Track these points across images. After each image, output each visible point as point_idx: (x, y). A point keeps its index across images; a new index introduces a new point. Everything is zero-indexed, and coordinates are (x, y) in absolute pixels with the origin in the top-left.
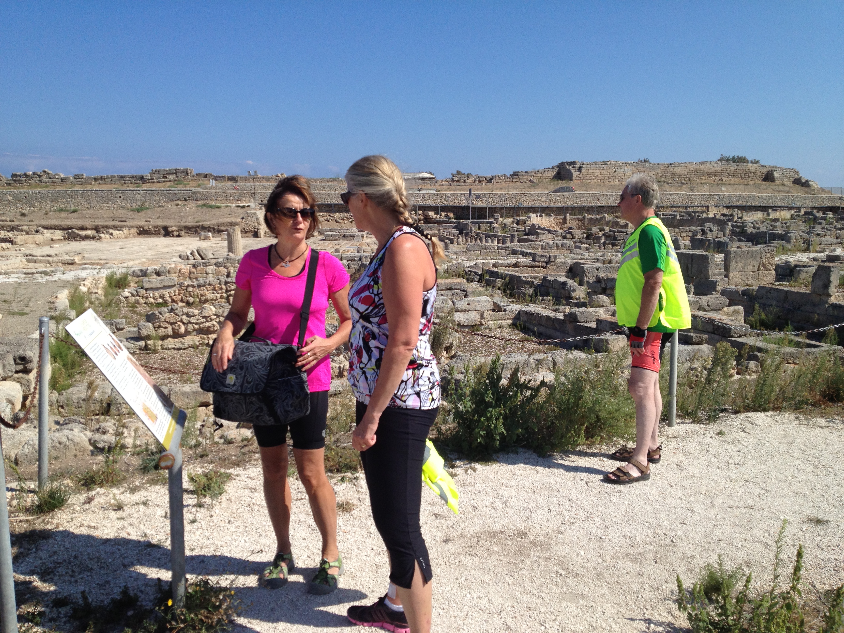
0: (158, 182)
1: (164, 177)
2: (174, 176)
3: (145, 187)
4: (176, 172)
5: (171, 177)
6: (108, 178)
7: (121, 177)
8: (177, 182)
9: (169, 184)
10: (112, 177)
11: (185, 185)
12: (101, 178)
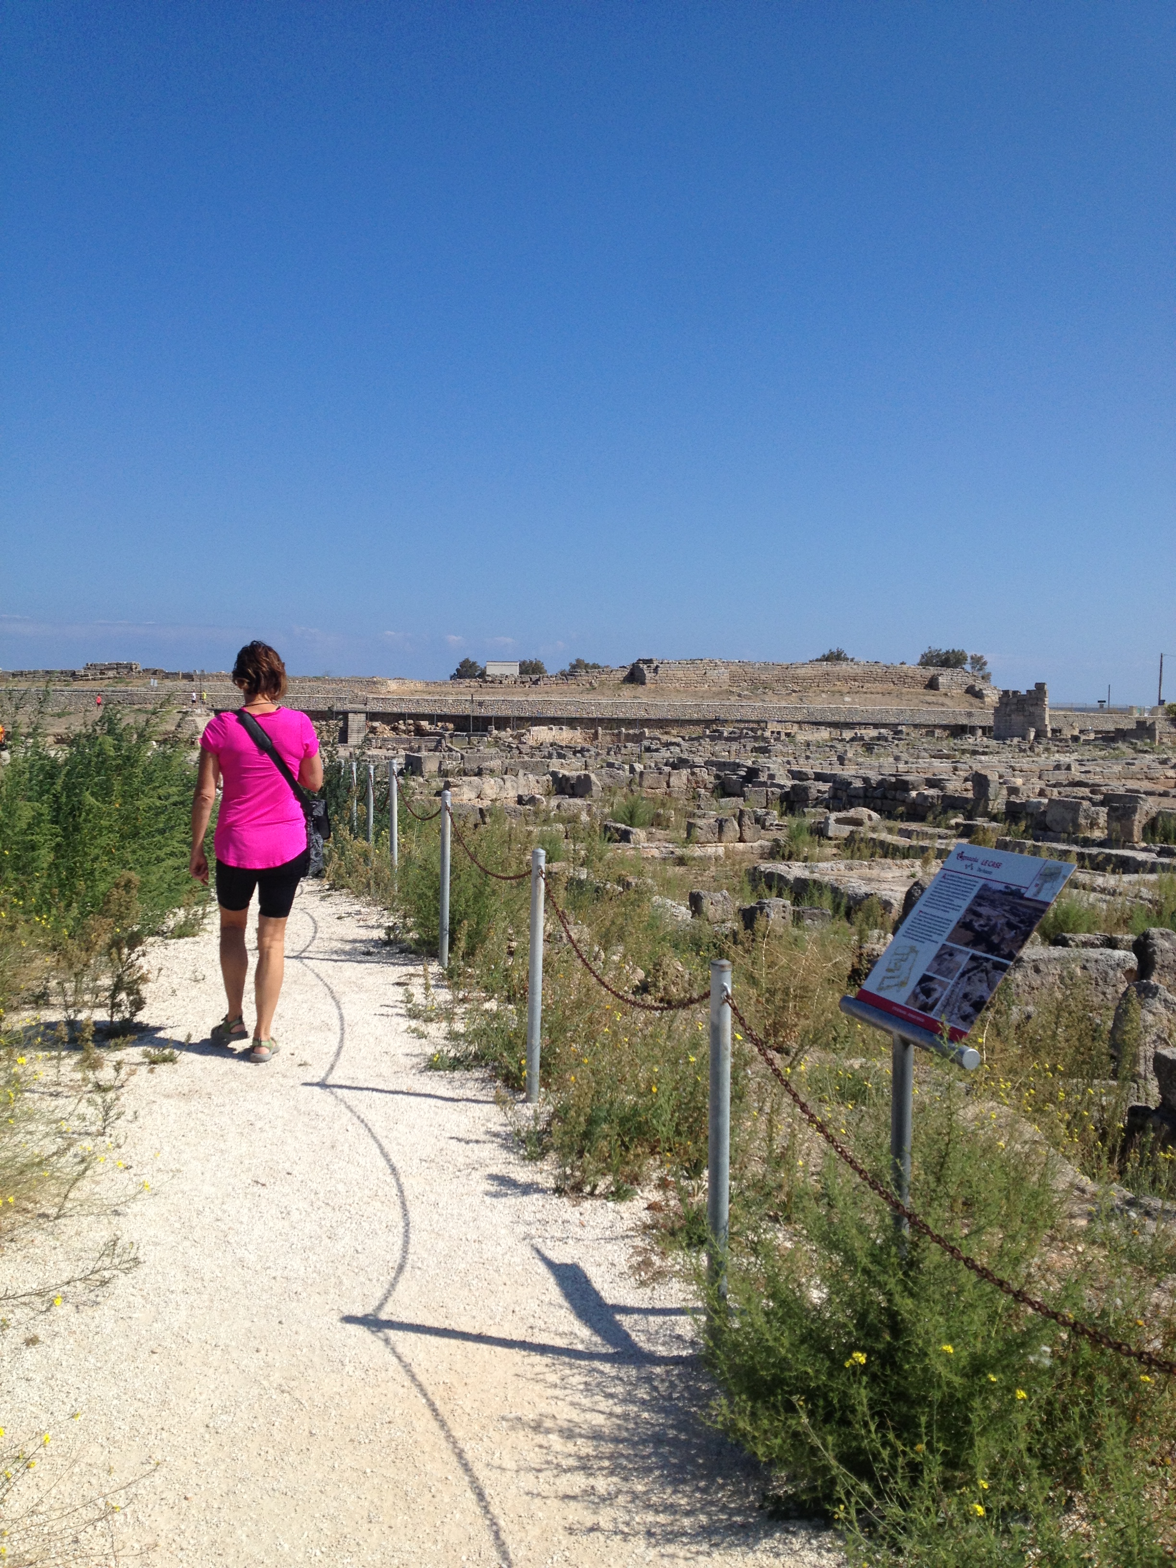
0: (94, 679)
1: (102, 673)
2: (115, 672)
3: (77, 685)
4: (118, 666)
5: (111, 674)
6: (30, 673)
7: (47, 672)
8: (118, 679)
9: (106, 682)
10: (35, 672)
11: (127, 684)
12: (21, 674)
